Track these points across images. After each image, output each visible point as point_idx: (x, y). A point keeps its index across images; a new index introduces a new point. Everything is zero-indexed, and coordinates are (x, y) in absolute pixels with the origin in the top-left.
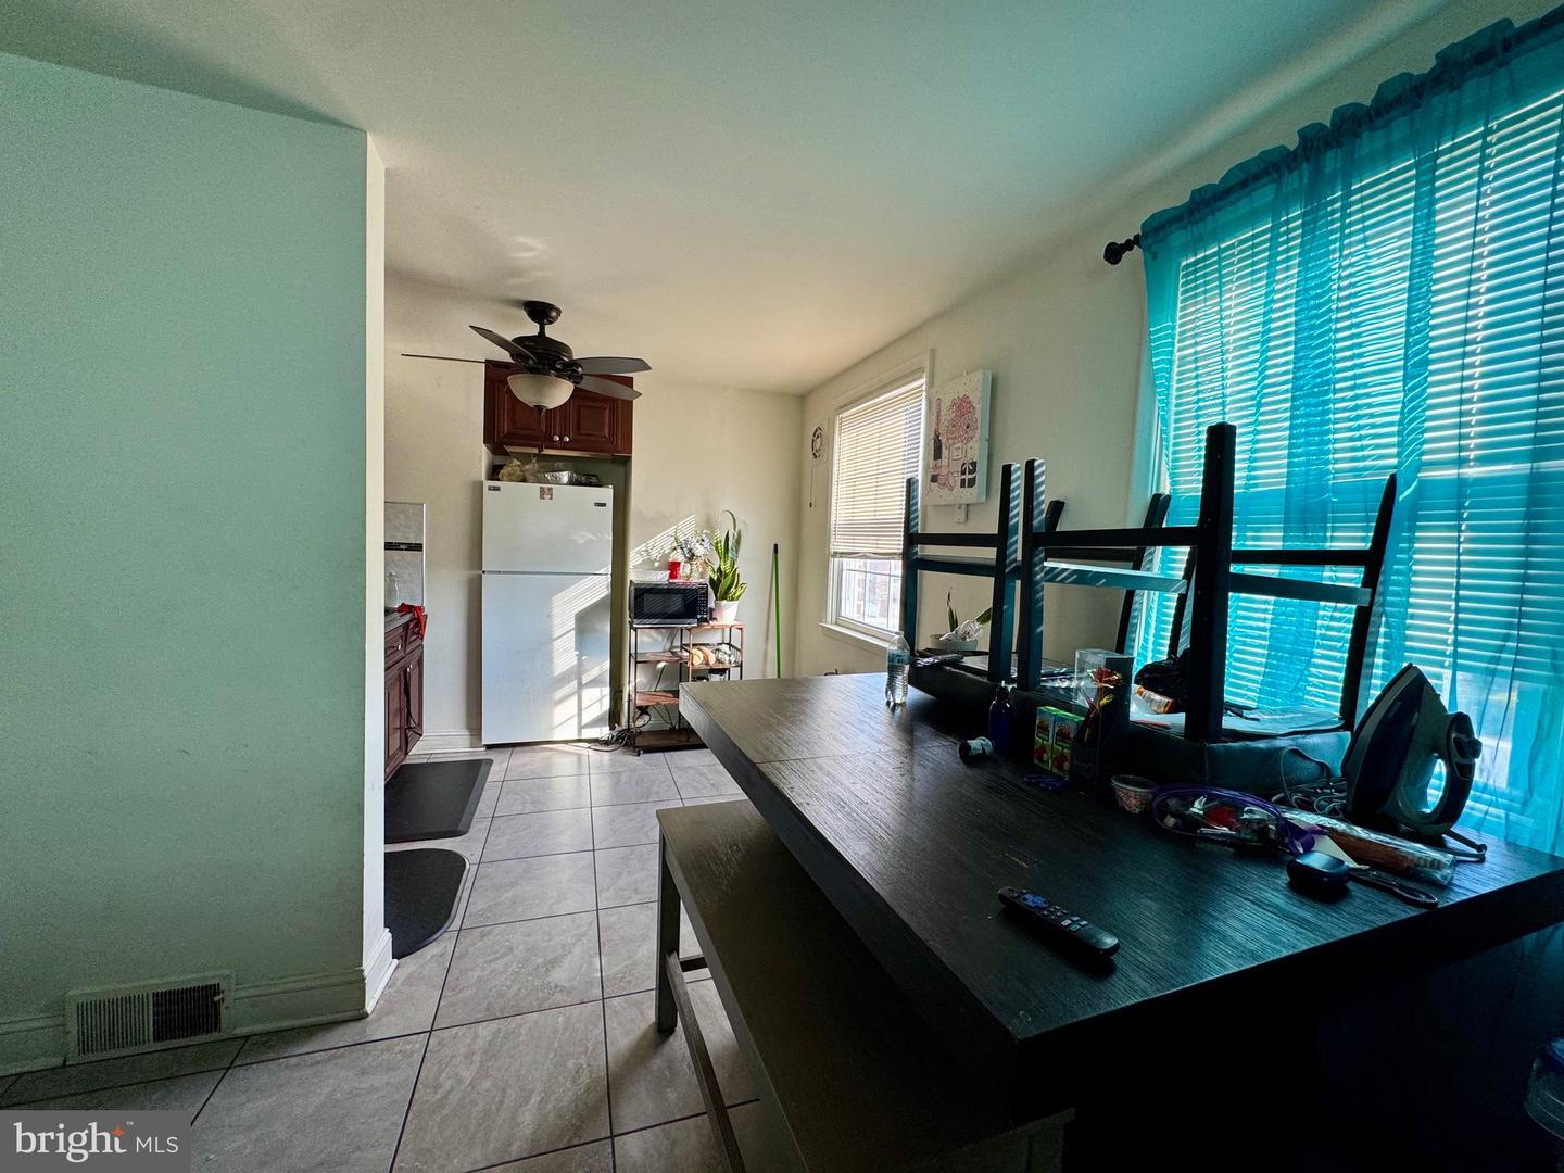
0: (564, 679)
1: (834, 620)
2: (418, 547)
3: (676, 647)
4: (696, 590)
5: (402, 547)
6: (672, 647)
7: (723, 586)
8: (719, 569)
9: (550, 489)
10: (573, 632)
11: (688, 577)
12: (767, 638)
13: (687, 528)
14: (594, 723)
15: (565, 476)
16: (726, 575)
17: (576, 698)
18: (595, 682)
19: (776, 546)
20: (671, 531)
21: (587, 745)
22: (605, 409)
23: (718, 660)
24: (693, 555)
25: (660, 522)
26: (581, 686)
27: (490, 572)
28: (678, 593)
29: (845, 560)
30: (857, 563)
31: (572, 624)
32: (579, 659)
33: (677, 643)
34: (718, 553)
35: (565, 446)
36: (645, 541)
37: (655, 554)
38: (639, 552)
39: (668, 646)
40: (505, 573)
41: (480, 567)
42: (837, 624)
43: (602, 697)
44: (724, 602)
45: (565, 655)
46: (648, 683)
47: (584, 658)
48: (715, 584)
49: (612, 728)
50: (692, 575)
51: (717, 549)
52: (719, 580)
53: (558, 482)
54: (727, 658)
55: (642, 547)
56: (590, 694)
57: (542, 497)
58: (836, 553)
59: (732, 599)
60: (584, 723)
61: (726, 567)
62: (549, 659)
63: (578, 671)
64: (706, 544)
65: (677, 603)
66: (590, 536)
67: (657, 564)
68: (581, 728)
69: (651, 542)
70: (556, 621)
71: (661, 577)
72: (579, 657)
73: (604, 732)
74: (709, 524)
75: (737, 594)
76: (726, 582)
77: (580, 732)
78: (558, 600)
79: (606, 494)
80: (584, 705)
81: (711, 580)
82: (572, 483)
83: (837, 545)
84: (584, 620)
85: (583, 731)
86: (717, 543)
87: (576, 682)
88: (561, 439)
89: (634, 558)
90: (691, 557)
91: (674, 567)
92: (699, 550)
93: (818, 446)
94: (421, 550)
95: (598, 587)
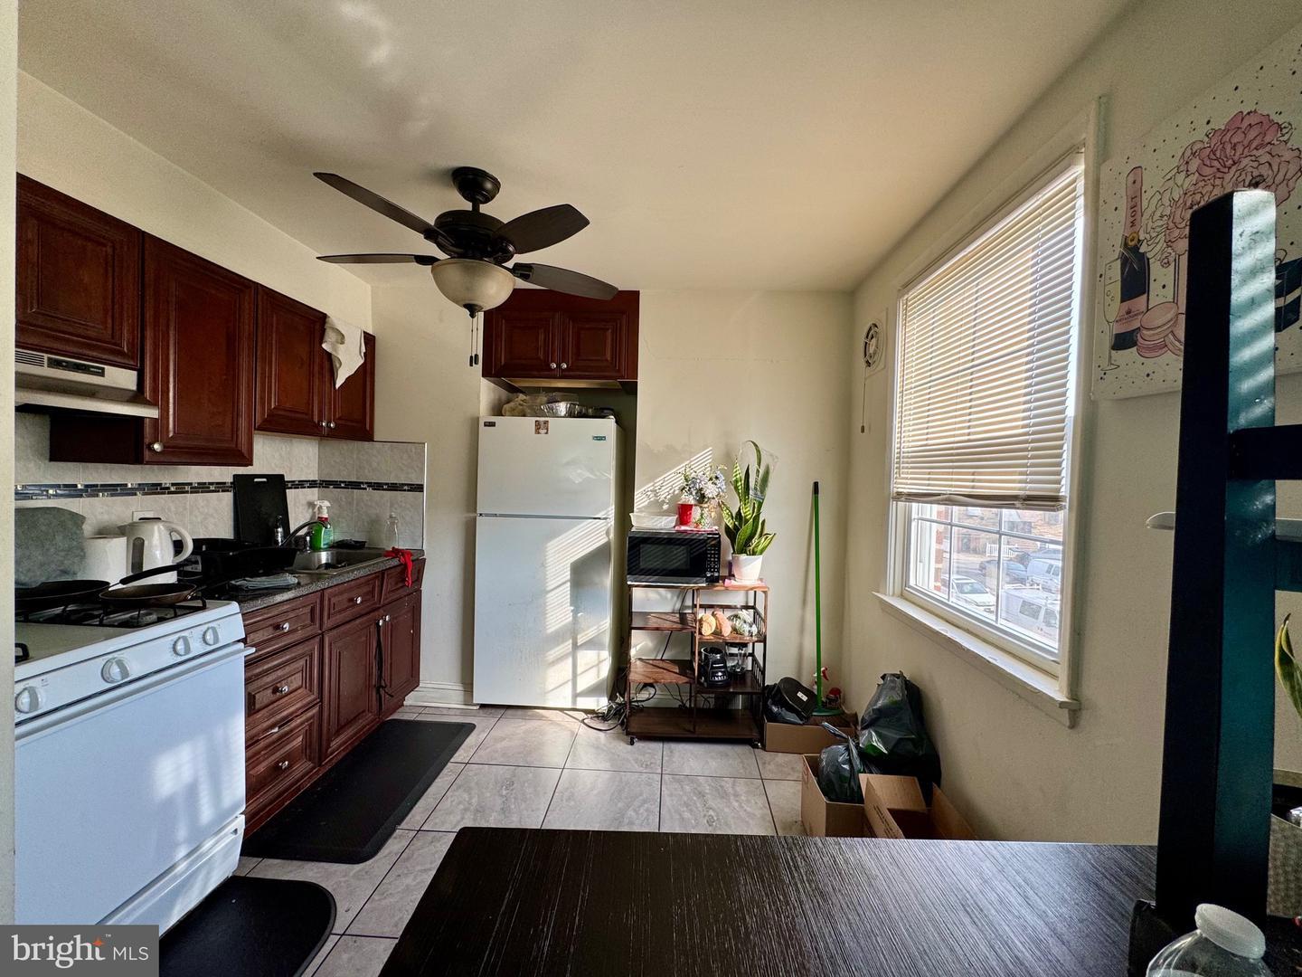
0: (557, 638)
1: (898, 591)
2: (419, 488)
3: (688, 607)
4: (705, 541)
5: (406, 488)
6: (683, 607)
7: (744, 535)
8: (739, 513)
9: (546, 422)
10: (569, 584)
11: (698, 524)
12: (804, 602)
13: (701, 464)
14: (593, 691)
15: (562, 408)
16: (747, 521)
17: (570, 660)
18: (592, 644)
19: (816, 485)
20: (681, 468)
21: (582, 716)
22: (608, 329)
23: (735, 630)
24: (703, 496)
25: (669, 457)
26: (575, 647)
27: (487, 515)
28: (680, 544)
29: (915, 505)
30: (933, 510)
31: (567, 575)
32: (575, 617)
33: (689, 602)
34: (739, 494)
35: (564, 375)
36: (652, 479)
37: (664, 494)
38: (645, 492)
39: (678, 606)
40: (501, 516)
41: (475, 511)
42: (902, 596)
43: (600, 662)
44: (743, 557)
45: (558, 609)
46: (655, 649)
47: (579, 615)
48: (732, 533)
49: (612, 698)
50: (705, 522)
51: (736, 488)
52: (737, 529)
53: (556, 416)
54: (746, 628)
55: (649, 486)
56: (586, 657)
57: (537, 432)
58: (899, 494)
59: (754, 554)
60: (579, 690)
61: (747, 512)
62: (541, 613)
63: (572, 631)
64: (721, 483)
65: (679, 557)
66: (588, 474)
67: (665, 507)
68: (576, 696)
69: (659, 481)
70: (551, 571)
71: (667, 524)
72: (575, 612)
73: (602, 703)
74: (729, 458)
75: (760, 548)
76: (746, 530)
77: (574, 702)
78: (553, 546)
79: (608, 426)
80: (579, 670)
81: (727, 527)
82: (570, 414)
83: (904, 481)
84: (582, 572)
85: (578, 699)
86: (736, 481)
87: (571, 641)
88: (559, 366)
89: (641, 499)
90: (702, 498)
91: (684, 512)
92: (710, 490)
93: (871, 350)
94: (423, 491)
95: (597, 532)
